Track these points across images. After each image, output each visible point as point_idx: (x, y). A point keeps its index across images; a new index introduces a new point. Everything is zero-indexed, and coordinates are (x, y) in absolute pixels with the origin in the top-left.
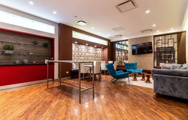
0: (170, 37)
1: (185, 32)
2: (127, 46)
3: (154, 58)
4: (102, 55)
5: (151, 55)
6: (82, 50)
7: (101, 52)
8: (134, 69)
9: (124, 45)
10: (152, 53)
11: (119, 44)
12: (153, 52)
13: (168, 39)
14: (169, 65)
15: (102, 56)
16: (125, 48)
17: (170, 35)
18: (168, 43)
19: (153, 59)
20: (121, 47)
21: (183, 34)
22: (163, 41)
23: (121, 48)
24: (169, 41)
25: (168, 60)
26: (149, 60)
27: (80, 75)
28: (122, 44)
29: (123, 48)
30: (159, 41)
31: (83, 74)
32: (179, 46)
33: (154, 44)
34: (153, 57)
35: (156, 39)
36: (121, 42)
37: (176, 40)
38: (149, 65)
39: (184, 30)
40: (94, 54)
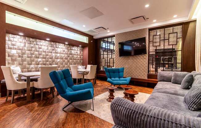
0: (172, 31)
1: (195, 21)
2: (114, 44)
3: (149, 62)
4: (82, 57)
5: (145, 57)
6: (40, 48)
7: (79, 52)
8: (119, 78)
9: (110, 43)
10: (146, 53)
11: (104, 41)
12: (148, 53)
13: (169, 34)
14: (170, 73)
15: (80, 58)
16: (112, 47)
17: (172, 28)
18: (169, 39)
19: (147, 63)
20: (107, 45)
21: (191, 25)
22: (162, 36)
23: (107, 47)
24: (171, 35)
25: (168, 64)
26: (142, 65)
27: (8, 93)
28: (108, 42)
29: (109, 48)
30: (156, 36)
31: (11, 91)
32: (185, 43)
33: (149, 41)
34: (147, 59)
35: (153, 33)
36: (106, 39)
37: (180, 35)
38: (141, 72)
39: (193, 18)
40: (66, 55)
